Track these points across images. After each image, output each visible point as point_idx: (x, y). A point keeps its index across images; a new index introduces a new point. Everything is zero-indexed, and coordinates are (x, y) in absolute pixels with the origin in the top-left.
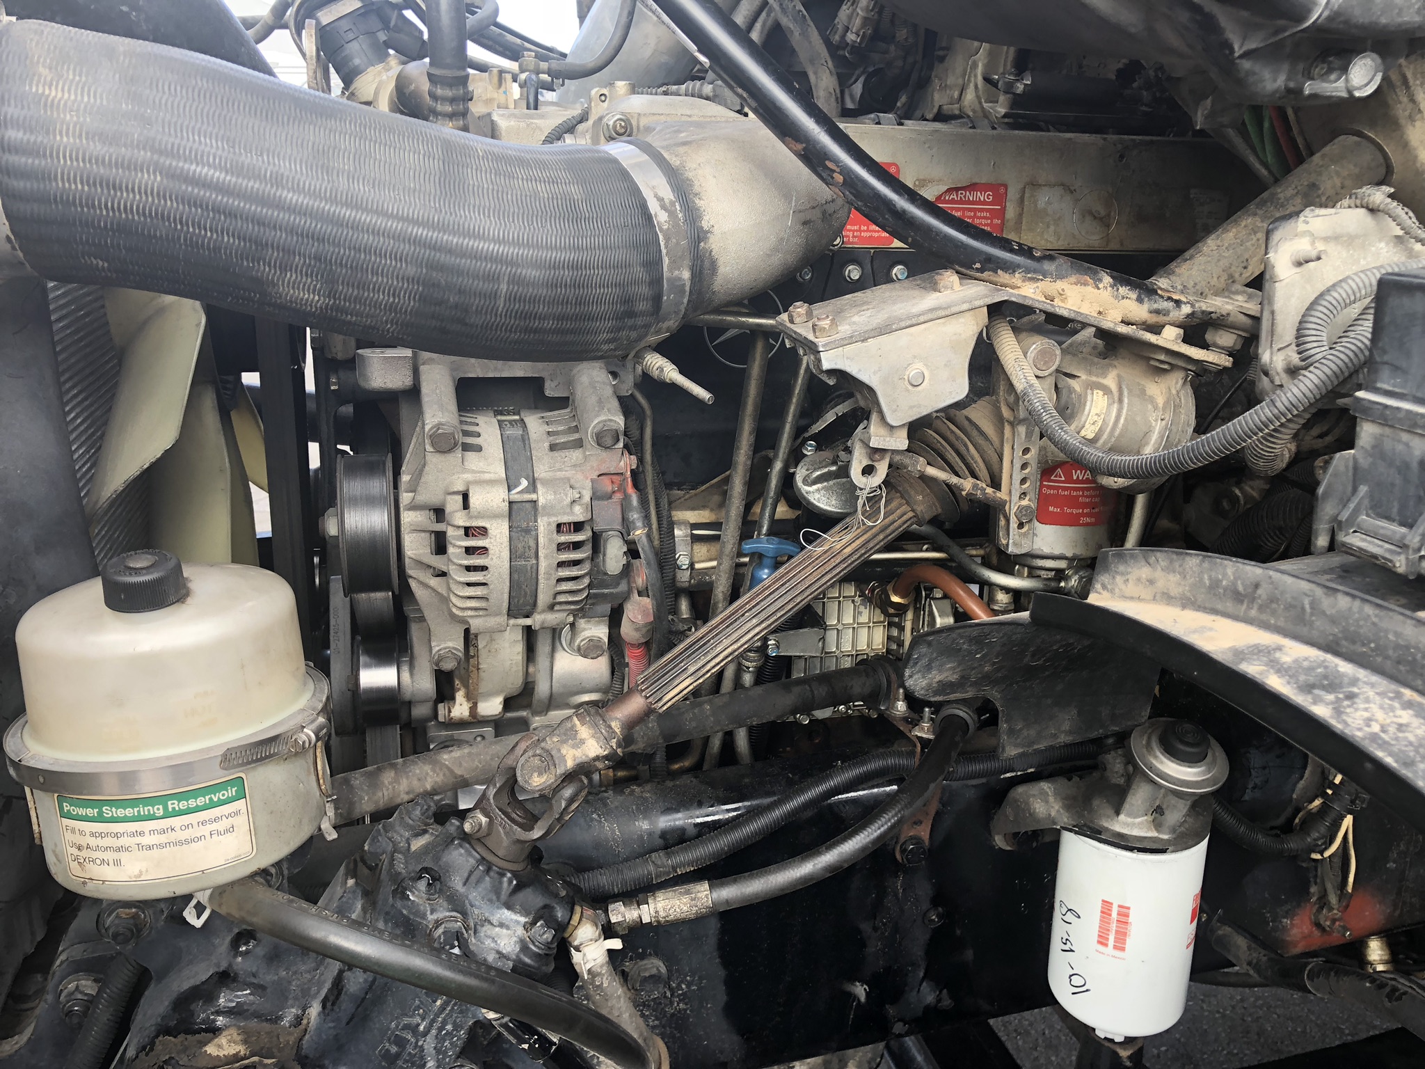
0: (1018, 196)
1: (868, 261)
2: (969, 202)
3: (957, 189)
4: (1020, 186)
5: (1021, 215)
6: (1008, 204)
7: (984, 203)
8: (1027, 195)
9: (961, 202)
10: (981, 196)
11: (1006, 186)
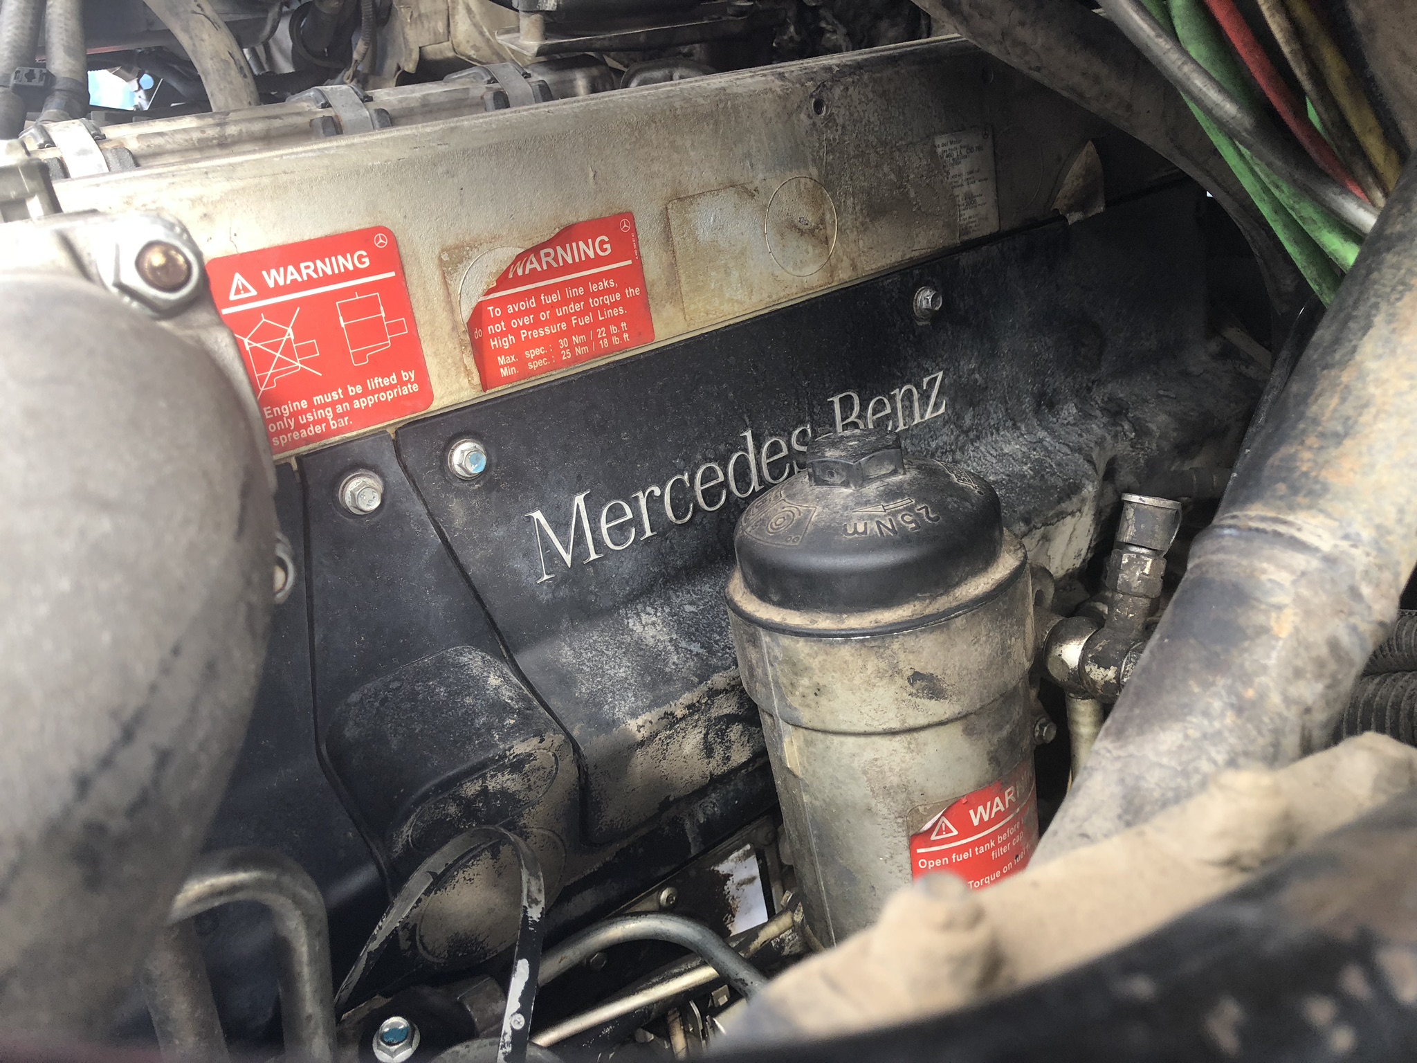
0: (659, 229)
1: (389, 456)
2: (567, 269)
3: (535, 250)
4: (656, 208)
5: (673, 265)
6: (643, 251)
7: (599, 261)
8: (673, 223)
9: (551, 272)
10: (587, 249)
11: (629, 216)
